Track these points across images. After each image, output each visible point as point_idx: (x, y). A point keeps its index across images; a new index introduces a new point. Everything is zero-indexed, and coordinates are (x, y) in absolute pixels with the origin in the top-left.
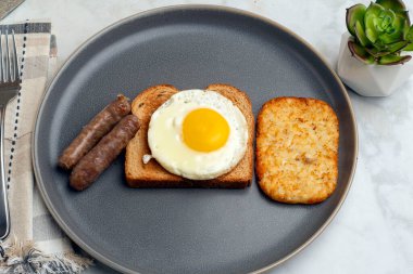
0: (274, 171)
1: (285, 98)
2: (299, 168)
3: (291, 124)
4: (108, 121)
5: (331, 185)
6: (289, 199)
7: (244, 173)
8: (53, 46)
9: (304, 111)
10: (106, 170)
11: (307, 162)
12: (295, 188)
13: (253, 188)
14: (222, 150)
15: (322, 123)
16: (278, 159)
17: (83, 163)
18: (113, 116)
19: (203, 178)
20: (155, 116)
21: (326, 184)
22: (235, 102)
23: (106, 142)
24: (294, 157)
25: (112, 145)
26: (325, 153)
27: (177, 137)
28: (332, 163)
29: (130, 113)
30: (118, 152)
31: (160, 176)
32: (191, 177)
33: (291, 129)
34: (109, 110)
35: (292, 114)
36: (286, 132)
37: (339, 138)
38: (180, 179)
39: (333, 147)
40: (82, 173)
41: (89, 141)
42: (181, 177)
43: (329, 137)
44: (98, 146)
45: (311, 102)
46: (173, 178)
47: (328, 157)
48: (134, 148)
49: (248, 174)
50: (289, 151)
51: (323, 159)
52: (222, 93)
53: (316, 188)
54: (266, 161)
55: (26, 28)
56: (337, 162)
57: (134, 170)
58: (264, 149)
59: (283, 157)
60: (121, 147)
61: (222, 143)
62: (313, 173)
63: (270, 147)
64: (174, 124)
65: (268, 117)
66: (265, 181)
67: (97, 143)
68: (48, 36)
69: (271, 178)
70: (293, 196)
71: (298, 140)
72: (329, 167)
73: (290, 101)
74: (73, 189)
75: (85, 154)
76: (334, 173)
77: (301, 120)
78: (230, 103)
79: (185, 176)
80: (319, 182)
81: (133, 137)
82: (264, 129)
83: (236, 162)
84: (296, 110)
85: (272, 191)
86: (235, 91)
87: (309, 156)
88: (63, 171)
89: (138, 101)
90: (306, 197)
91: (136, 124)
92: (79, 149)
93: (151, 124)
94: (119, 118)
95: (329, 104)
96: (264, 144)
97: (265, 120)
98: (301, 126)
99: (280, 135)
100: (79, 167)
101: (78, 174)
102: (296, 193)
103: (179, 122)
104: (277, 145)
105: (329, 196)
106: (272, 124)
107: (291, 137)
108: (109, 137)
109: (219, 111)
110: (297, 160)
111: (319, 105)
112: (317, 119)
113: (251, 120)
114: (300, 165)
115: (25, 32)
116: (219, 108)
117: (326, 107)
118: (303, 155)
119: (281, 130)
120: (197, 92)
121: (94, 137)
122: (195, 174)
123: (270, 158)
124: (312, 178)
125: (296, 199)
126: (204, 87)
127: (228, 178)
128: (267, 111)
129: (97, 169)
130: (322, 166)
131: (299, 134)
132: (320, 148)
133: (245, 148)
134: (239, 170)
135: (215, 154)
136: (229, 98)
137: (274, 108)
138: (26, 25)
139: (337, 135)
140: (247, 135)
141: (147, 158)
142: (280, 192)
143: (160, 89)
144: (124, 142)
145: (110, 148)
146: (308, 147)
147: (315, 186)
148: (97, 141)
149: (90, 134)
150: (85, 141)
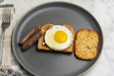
0: (79, 50)
1: (84, 30)
2: (86, 50)
3: (85, 37)
4: (34, 32)
5: (95, 55)
6: (83, 58)
7: (70, 50)
8: (14, 11)
9: (89, 34)
10: (32, 46)
11: (89, 48)
12: (85, 55)
13: (73, 54)
14: (65, 43)
15: (94, 37)
16: (81, 47)
17: (26, 43)
18: (36, 31)
19: (59, 50)
20: (47, 32)
21: (94, 55)
22: (70, 30)
23: (33, 38)
24: (85, 46)
25: (34, 39)
26: (94, 46)
27: (53, 38)
28: (96, 49)
29: (41, 30)
30: (36, 41)
31: (47, 49)
32: (55, 50)
33: (85, 38)
34: (35, 29)
35: (86, 34)
36: (84, 39)
37: (99, 42)
38: (52, 50)
39: (97, 45)
40: (25, 46)
41: (28, 37)
42: (53, 49)
43: (95, 42)
44: (30, 39)
45: (91, 31)
46: (50, 50)
47: (95, 47)
48: (40, 40)
49: (72, 50)
50: (84, 45)
51: (93, 48)
52: (67, 27)
53: (90, 56)
54: (77, 47)
55: (7, 6)
56: (97, 49)
57: (40, 46)
58: (77, 44)
59: (82, 46)
60: (37, 40)
61: (65, 41)
62: (90, 52)
63: (79, 43)
64: (52, 34)
65: (79, 35)
66: (76, 53)
67: (30, 38)
68: (13, 8)
69: (78, 52)
70: (84, 57)
71: (87, 42)
72: (95, 50)
73: (85, 31)
74: (23, 51)
75: (27, 41)
76: (96, 52)
77: (88, 36)
78: (69, 30)
79: (54, 49)
80: (92, 54)
81: (40, 37)
82: (77, 38)
83: (68, 46)
84: (87, 33)
85: (78, 56)
86: (70, 27)
87: (89, 46)
88: (20, 45)
89: (43, 27)
90: (87, 58)
91: (41, 34)
92: (25, 39)
93: (46, 34)
94: (37, 31)
95: (97, 32)
96: (77, 42)
97: (78, 35)
98: (88, 38)
99: (82, 40)
100: (25, 44)
101: (24, 46)
102: (85, 57)
103: (54, 34)
104: (81, 43)
105: (94, 58)
106: (80, 37)
107: (85, 41)
108: (34, 36)
109: (65, 32)
110: (86, 47)
111: (94, 32)
112: (93, 36)
113: (74, 35)
114: (87, 49)
115: (7, 7)
116: (65, 31)
117: (96, 33)
118: (88, 46)
119: (82, 39)
120: (60, 26)
121: (30, 36)
122: (57, 49)
123: (78, 46)
124: (90, 53)
125: (85, 58)
126: (62, 25)
127: (66, 51)
128: (79, 33)
129: (30, 45)
130: (93, 49)
131: (87, 40)
132: (93, 44)
133: (72, 43)
134: (69, 49)
135: (63, 44)
136: (69, 28)
137: (81, 32)
138: (7, 5)
139: (98, 41)
140: (72, 39)
141: (44, 44)
142: (80, 56)
143: (49, 24)
144: (38, 38)
145: (34, 40)
146: (89, 44)
147: (90, 55)
148: (30, 37)
149: (29, 35)
150: (27, 37)
